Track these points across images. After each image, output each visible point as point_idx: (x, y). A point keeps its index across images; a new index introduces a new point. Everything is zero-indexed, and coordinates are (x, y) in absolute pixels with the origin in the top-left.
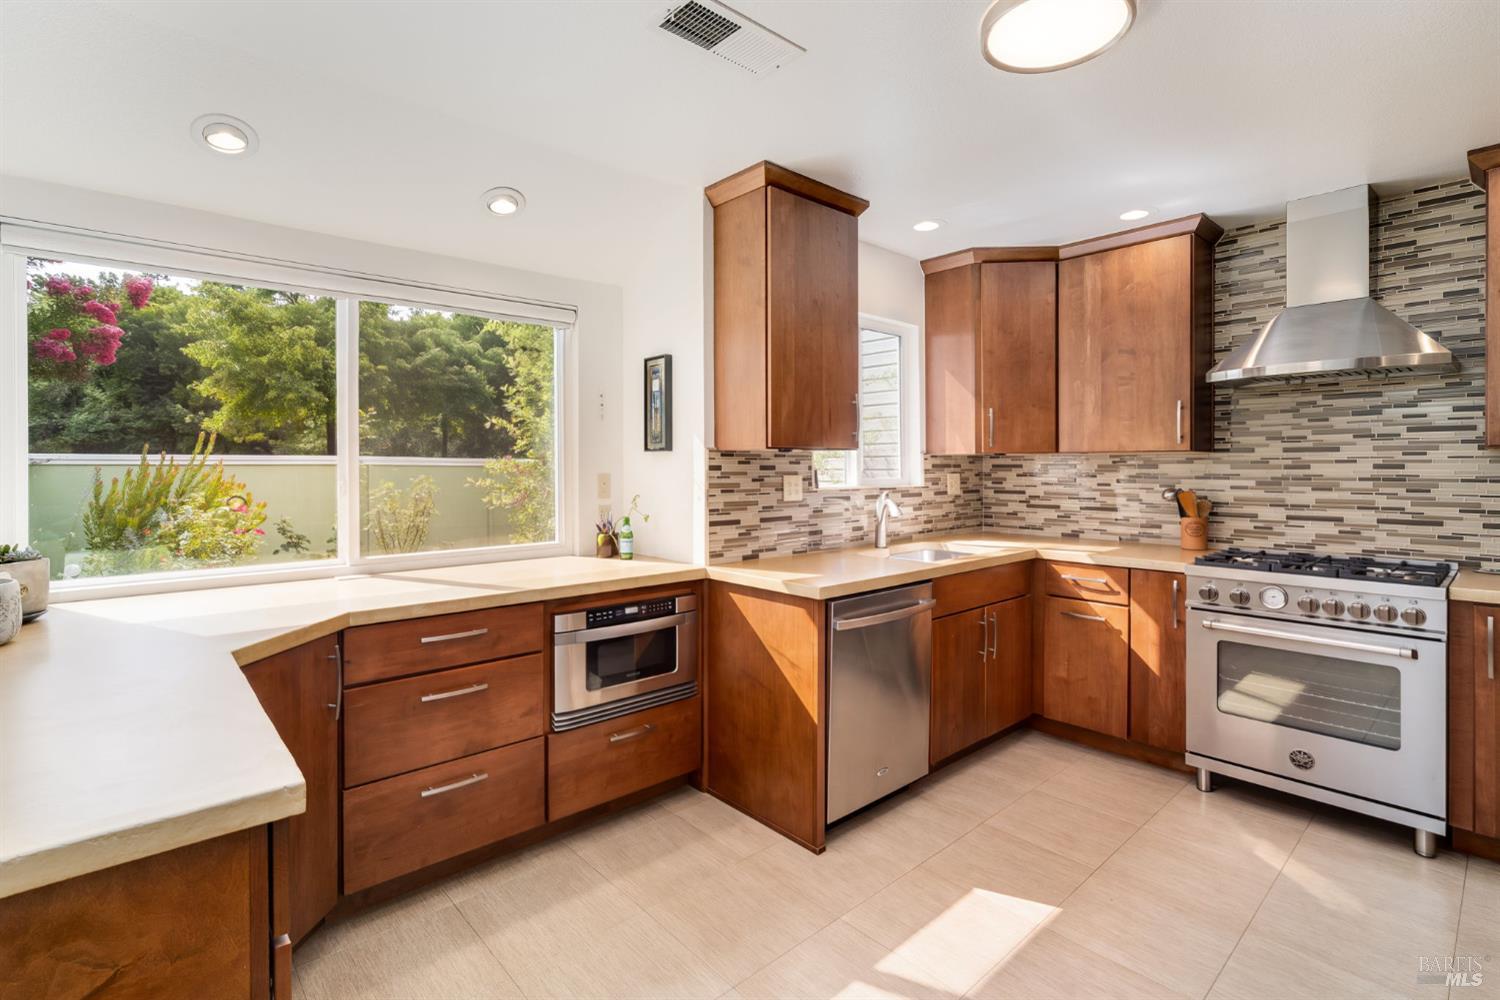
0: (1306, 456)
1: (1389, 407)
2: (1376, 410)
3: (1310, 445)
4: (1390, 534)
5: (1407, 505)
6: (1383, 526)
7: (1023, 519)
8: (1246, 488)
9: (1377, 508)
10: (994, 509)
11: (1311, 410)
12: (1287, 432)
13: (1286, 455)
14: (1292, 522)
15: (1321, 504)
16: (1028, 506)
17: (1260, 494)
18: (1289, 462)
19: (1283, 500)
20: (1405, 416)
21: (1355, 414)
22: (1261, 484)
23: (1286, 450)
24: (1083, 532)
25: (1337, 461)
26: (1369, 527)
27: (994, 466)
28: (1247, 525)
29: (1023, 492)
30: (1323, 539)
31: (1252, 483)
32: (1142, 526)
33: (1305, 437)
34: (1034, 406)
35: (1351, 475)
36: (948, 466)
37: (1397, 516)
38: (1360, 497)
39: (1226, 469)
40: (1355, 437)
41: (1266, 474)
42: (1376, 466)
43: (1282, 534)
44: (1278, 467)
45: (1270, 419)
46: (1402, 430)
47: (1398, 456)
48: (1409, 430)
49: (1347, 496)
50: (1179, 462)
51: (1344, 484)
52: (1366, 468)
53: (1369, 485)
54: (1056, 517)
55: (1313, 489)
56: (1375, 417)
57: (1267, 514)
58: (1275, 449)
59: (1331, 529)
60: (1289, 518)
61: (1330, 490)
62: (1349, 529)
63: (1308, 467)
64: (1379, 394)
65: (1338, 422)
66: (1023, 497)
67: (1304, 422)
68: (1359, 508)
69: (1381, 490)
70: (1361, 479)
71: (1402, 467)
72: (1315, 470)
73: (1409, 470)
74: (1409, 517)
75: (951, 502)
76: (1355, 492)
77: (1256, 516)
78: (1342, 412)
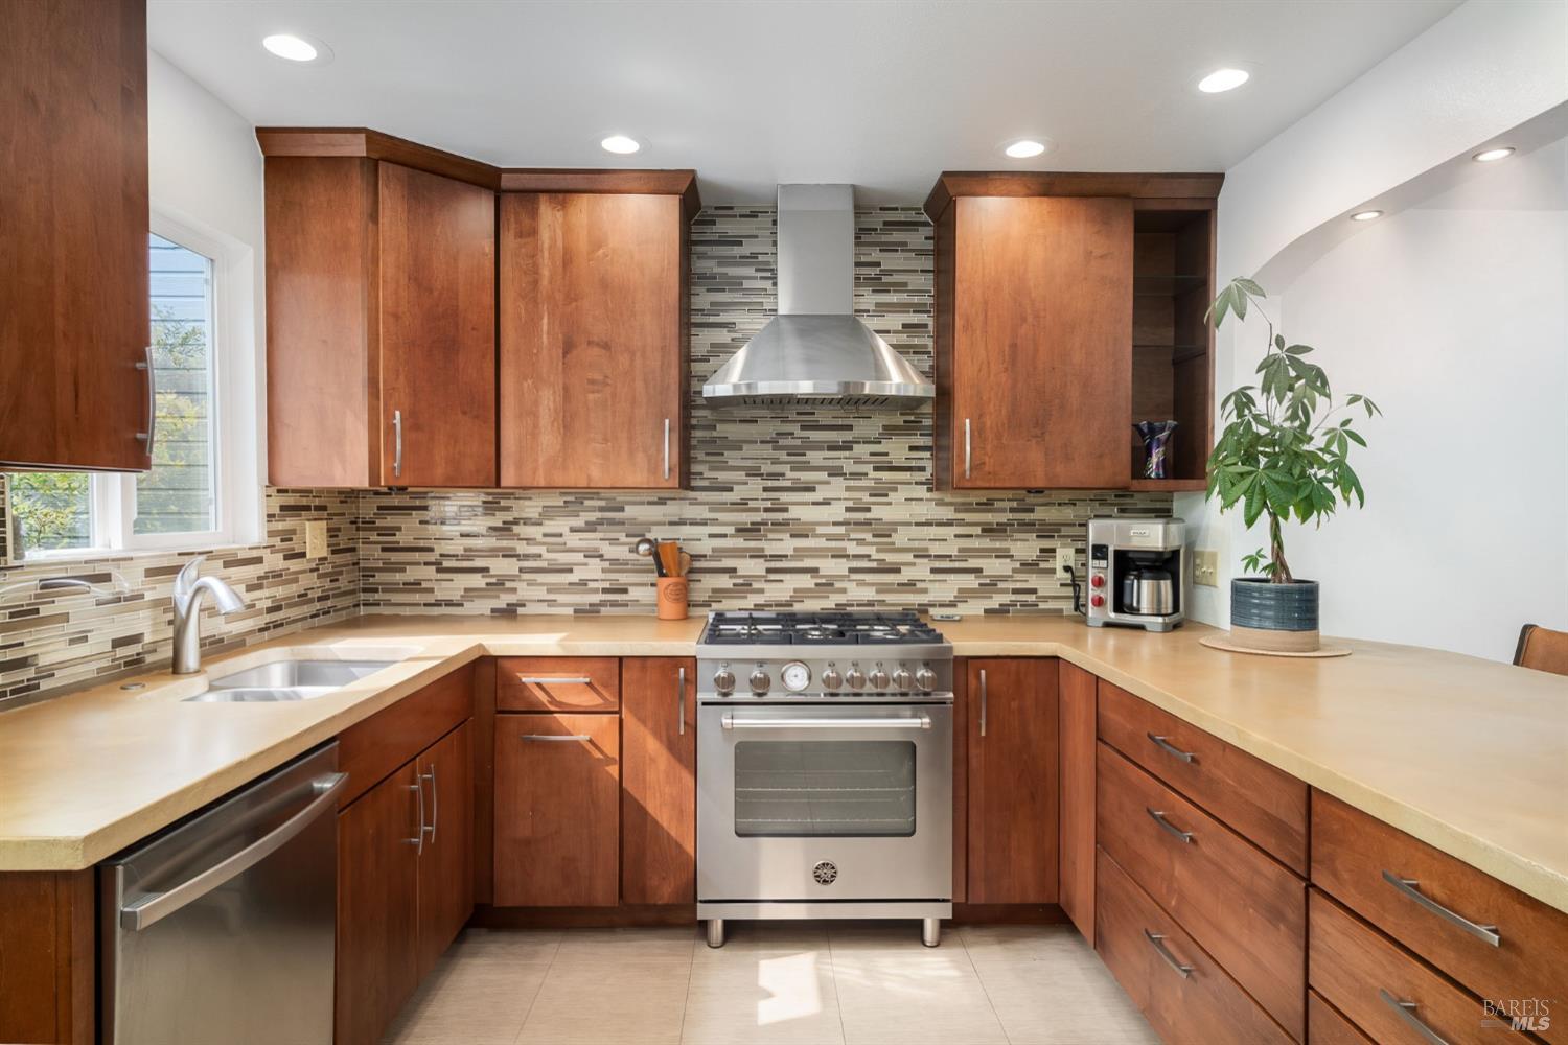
0: (785, 497)
1: (859, 442)
2: (847, 446)
3: (788, 484)
4: (861, 583)
5: (872, 551)
6: (854, 576)
7: (431, 590)
8: (725, 536)
9: (848, 556)
10: (380, 577)
11: (789, 442)
12: (766, 468)
13: (766, 495)
14: (772, 577)
15: (800, 553)
16: (439, 571)
17: (740, 542)
18: (769, 504)
19: (763, 549)
20: (872, 454)
21: (831, 448)
22: (741, 530)
23: (766, 489)
24: (524, 605)
25: (814, 503)
26: (841, 578)
27: (379, 508)
28: (725, 582)
29: (431, 550)
30: (800, 594)
31: (730, 530)
32: (605, 591)
33: (783, 475)
34: (465, 413)
35: (825, 519)
36: (307, 508)
37: (865, 564)
38: (833, 544)
39: (702, 512)
40: (829, 475)
41: (746, 518)
42: (848, 509)
43: (761, 591)
44: (757, 510)
45: (747, 450)
46: (868, 469)
47: (865, 497)
48: (876, 469)
49: (822, 543)
50: (650, 503)
51: (820, 530)
52: (837, 512)
53: (841, 530)
54: (484, 586)
55: (792, 536)
56: (847, 454)
57: (749, 567)
58: (753, 489)
59: (807, 581)
60: (769, 571)
61: (807, 536)
62: (823, 581)
63: (786, 510)
64: (850, 428)
65: (816, 457)
66: (431, 557)
67: (783, 455)
68: (833, 556)
69: (853, 536)
70: (835, 524)
71: (868, 510)
72: (795, 512)
73: (877, 512)
74: (874, 565)
75: (312, 570)
76: (830, 538)
77: (734, 570)
78: (817, 446)
